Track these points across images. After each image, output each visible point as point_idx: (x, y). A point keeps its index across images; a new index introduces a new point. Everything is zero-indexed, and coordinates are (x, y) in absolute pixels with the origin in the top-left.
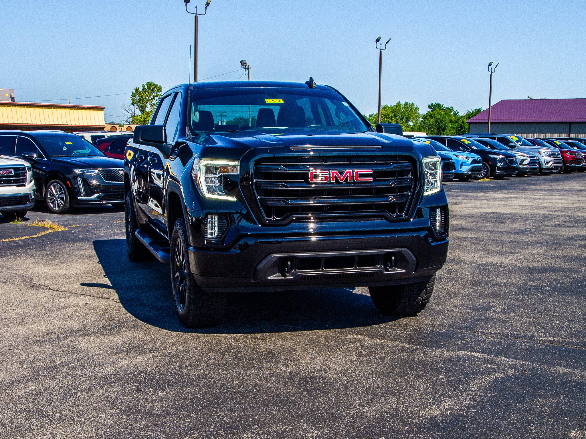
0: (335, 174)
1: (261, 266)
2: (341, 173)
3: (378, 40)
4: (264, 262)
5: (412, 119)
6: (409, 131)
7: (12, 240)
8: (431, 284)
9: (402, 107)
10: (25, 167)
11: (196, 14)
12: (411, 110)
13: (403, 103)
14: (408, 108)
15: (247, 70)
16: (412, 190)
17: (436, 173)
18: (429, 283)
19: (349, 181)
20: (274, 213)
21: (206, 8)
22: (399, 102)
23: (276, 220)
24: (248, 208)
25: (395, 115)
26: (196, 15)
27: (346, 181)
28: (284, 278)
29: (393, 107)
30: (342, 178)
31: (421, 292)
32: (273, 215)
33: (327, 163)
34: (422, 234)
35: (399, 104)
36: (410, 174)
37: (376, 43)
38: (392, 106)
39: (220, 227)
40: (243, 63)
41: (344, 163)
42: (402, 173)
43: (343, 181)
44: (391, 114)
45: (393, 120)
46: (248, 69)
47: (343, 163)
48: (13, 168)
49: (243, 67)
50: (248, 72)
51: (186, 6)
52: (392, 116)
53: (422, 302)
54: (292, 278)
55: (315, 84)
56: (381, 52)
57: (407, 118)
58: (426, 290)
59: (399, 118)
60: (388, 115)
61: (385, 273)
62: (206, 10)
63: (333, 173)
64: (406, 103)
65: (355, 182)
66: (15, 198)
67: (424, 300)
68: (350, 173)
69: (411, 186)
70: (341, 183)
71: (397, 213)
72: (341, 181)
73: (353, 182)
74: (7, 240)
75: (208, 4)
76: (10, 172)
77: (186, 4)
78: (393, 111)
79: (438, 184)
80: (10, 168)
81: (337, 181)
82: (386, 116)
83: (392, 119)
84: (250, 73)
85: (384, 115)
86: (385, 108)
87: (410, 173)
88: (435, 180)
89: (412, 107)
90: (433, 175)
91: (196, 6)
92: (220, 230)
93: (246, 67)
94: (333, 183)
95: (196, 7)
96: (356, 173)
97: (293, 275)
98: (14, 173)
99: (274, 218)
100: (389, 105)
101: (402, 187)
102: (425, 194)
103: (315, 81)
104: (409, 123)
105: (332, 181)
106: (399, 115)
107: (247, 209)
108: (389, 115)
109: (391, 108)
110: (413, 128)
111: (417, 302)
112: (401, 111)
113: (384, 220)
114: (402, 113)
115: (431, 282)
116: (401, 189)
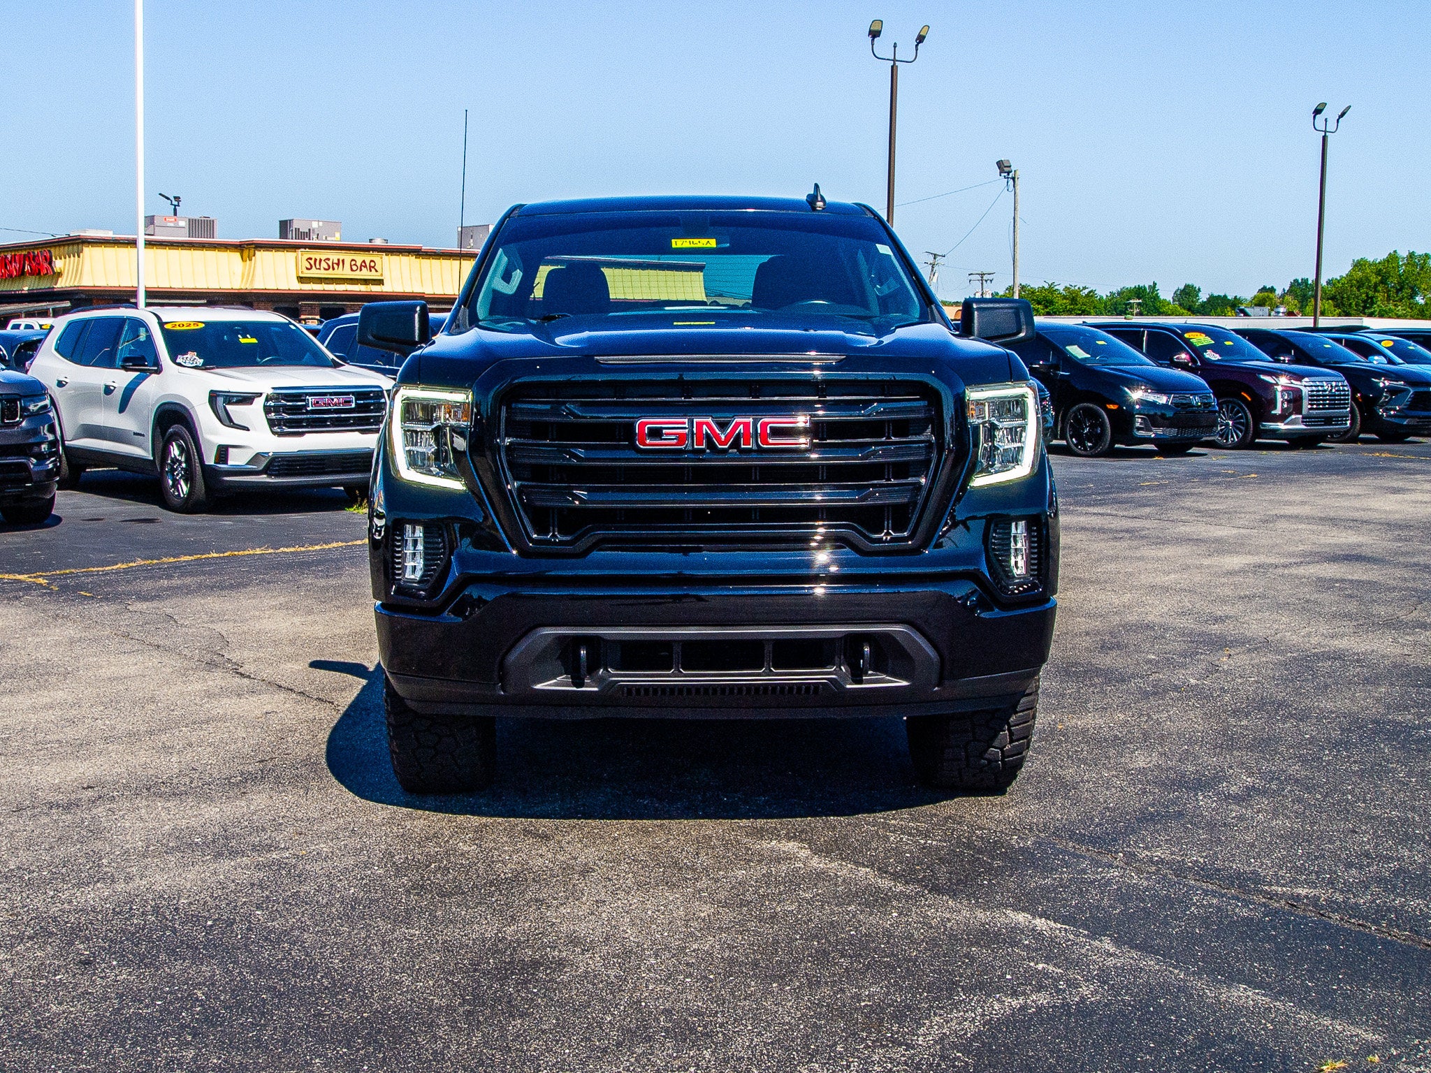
0: (705, 427)
1: (512, 657)
2: (723, 426)
3: (1317, 111)
4: (523, 645)
5: (1424, 289)
6: (1412, 317)
7: (303, 549)
8: (1020, 716)
9: (1401, 263)
10: (382, 392)
11: (894, 60)
12: (1422, 269)
13: (1403, 253)
14: (1414, 265)
15: (1011, 182)
16: (931, 473)
17: (1023, 428)
18: (1017, 712)
19: (743, 446)
20: (554, 523)
21: (917, 46)
22: (1395, 251)
23: (561, 543)
24: (487, 508)
25: (1383, 282)
26: (894, 64)
27: (736, 444)
28: (575, 689)
29: (1379, 263)
30: (723, 437)
31: (996, 735)
32: (551, 528)
33: (693, 399)
34: (960, 591)
35: (1393, 257)
36: (929, 430)
37: (1314, 117)
38: (1378, 261)
39: (429, 554)
40: (1003, 167)
41: (739, 399)
42: (902, 428)
43: (726, 447)
44: (1374, 279)
45: (1379, 292)
46: (1013, 179)
47: (733, 399)
48: (353, 393)
49: (1003, 174)
50: (1014, 187)
51: (873, 45)
52: (1375, 283)
53: (1002, 760)
54: (596, 689)
55: (823, 200)
56: (1324, 138)
57: (1412, 288)
58: (1009, 730)
59: (1393, 287)
60: (1368, 280)
61: (848, 686)
62: (917, 50)
63: (700, 425)
64: (1411, 255)
65: (760, 451)
66: (355, 458)
67: (1009, 757)
68: (746, 425)
69: (928, 461)
70: (725, 451)
71: (888, 530)
72: (720, 447)
73: (755, 448)
74: (292, 550)
75: (921, 39)
76: (346, 402)
77: (873, 40)
78: (1379, 273)
79: (1028, 457)
80: (348, 394)
81: (711, 444)
82: (1363, 284)
83: (1376, 291)
84: (1017, 187)
85: (1358, 282)
86: (1361, 265)
87: (927, 428)
88: (1019, 445)
89: (1425, 263)
90: (1016, 434)
91: (895, 44)
92: (429, 563)
93: (1010, 176)
94: (702, 451)
95: (895, 46)
96: (764, 425)
97: (600, 681)
98: (356, 404)
99: (554, 536)
100: (1371, 259)
101: (906, 464)
102: (979, 481)
103: (823, 192)
104: (1417, 298)
105: (696, 447)
106: (1392, 282)
107: (484, 512)
108: (1370, 281)
109: (1376, 264)
110: (1423, 311)
111: (990, 761)
112: (1399, 271)
113: (847, 549)
114: (1400, 276)
115: (1020, 712)
116: (902, 470)
